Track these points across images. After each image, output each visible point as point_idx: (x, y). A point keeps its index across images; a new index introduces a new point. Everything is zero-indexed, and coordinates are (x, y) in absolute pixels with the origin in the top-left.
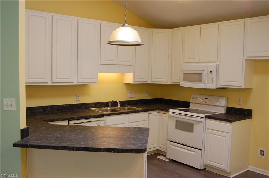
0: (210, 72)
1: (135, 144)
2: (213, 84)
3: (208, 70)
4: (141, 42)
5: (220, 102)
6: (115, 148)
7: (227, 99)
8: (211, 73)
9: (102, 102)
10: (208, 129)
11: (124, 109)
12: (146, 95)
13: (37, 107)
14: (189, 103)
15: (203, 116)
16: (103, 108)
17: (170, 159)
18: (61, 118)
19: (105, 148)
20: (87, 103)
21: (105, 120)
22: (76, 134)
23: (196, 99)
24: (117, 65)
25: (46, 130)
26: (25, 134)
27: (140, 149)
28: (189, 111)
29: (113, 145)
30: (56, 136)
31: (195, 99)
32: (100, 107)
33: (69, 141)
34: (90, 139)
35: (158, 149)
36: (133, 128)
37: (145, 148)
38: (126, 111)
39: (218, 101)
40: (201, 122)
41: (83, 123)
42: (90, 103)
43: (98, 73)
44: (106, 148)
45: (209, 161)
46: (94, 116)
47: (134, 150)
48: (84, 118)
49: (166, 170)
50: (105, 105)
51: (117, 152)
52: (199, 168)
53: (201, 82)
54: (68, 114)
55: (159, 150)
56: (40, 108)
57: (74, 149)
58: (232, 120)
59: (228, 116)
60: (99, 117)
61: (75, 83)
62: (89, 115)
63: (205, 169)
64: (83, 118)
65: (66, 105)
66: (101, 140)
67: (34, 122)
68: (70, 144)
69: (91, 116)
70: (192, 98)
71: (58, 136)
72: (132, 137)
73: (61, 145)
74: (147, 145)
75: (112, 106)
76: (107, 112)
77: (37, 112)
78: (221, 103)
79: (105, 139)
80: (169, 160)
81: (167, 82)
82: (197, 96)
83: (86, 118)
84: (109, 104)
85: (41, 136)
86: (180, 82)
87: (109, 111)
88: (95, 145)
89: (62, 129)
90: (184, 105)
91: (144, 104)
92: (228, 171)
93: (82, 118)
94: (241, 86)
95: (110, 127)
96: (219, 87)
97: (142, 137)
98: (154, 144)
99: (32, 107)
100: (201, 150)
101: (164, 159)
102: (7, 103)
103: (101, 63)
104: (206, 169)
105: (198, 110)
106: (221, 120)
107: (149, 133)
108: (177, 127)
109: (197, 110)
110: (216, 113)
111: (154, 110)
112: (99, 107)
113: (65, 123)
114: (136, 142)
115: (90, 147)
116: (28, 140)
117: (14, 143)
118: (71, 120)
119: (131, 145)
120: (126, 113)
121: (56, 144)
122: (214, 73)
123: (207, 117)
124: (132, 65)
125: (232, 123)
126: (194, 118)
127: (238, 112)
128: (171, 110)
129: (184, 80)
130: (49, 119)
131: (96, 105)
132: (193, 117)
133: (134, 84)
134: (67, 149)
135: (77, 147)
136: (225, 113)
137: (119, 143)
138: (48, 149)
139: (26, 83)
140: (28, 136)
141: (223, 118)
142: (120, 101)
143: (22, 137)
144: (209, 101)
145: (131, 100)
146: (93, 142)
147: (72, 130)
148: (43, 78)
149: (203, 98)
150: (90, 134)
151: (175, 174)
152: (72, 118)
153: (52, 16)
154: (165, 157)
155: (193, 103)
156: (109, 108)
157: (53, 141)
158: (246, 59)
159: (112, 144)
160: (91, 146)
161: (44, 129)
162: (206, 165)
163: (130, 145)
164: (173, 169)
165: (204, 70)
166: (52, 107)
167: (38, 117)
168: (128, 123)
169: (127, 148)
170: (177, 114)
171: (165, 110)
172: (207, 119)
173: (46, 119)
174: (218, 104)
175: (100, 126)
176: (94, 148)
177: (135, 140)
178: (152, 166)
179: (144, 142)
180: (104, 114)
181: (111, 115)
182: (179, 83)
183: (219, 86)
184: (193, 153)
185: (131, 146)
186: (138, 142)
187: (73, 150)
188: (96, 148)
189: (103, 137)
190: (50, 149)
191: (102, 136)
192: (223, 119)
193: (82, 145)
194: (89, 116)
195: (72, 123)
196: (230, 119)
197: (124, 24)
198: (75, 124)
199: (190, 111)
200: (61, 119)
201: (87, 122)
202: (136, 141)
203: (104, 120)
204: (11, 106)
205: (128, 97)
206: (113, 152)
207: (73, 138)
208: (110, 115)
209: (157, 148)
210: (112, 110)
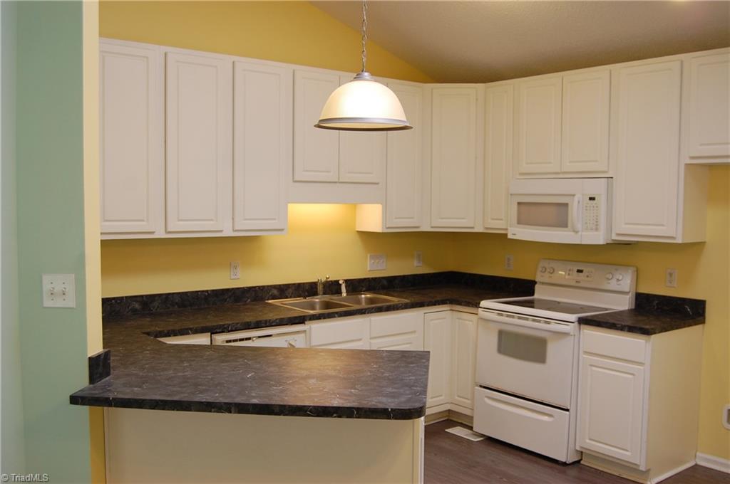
0: (591, 199)
1: (393, 396)
2: (596, 233)
3: (583, 195)
4: (405, 120)
5: (618, 280)
6: (341, 405)
7: (637, 271)
8: (592, 201)
9: (299, 284)
10: (586, 353)
11: (359, 302)
12: (416, 263)
13: (126, 297)
14: (533, 283)
15: (573, 317)
16: (301, 300)
17: (483, 435)
18: (191, 327)
19: (314, 407)
20: (259, 287)
21: (308, 332)
22: (235, 368)
23: (551, 273)
24: (338, 184)
25: (153, 357)
26: (100, 370)
27: (407, 408)
28: (531, 305)
29: (334, 398)
30: (180, 374)
31: (549, 272)
32: (295, 297)
33: (219, 388)
34: (271, 382)
35: (449, 410)
36: (387, 351)
37: (421, 406)
38: (364, 305)
39: (611, 277)
40: (566, 334)
41: (249, 339)
42: (268, 286)
43: (289, 205)
44: (318, 407)
45: (590, 439)
46: (278, 321)
47: (392, 409)
48: (252, 325)
49: (474, 467)
50: (307, 290)
51: (348, 417)
52: (564, 460)
53: (566, 226)
54: (209, 317)
55: (452, 411)
56: (134, 301)
57: (233, 410)
58: (652, 329)
59: (640, 318)
60: (292, 324)
61: (228, 232)
62: (265, 319)
63: (578, 462)
64: (249, 325)
65: (203, 291)
66: (302, 384)
67: (122, 338)
68: (221, 395)
69: (270, 320)
70: (540, 269)
71: (186, 373)
72: (385, 377)
73: (197, 399)
74: (425, 398)
75: (324, 294)
76: (313, 309)
77: (127, 310)
78: (619, 282)
79: (312, 381)
80: (482, 439)
81: (473, 228)
82: (553, 264)
83: (258, 325)
84: (317, 288)
85: (141, 374)
86: (509, 228)
87: (318, 307)
88: (286, 398)
89: (196, 357)
90: (520, 289)
91: (411, 288)
92: (642, 468)
93: (247, 326)
94: (674, 236)
95: (323, 351)
96: (613, 240)
97: (411, 376)
98: (441, 396)
99: (114, 298)
100: (568, 410)
101: (466, 435)
102: (53, 288)
103: (296, 179)
104: (582, 462)
105: (559, 303)
106: (622, 330)
107: (428, 366)
108: (501, 350)
109: (555, 301)
110: (607, 310)
111: (439, 304)
112: (291, 297)
113: (203, 340)
114: (395, 388)
115: (273, 402)
116: (109, 386)
117: (71, 394)
118: (218, 331)
119: (384, 396)
120: (364, 313)
121: (182, 395)
122: (602, 201)
123: (583, 321)
124: (377, 184)
125: (653, 336)
126: (549, 323)
127: (665, 308)
128: (484, 303)
129: (519, 223)
130: (159, 330)
131: (283, 291)
132: (546, 322)
133: (385, 233)
134: (213, 410)
135: (240, 404)
136: (630, 311)
137: (351, 392)
138: (163, 409)
139: (102, 234)
140: (108, 374)
141: (626, 324)
142: (346, 281)
143: (93, 379)
144: (588, 276)
145: (376, 278)
146: (282, 391)
147: (223, 358)
148: (143, 221)
149: (570, 270)
150: (272, 369)
151: (498, 477)
152: (220, 326)
153: (166, 54)
154: (470, 431)
155: (543, 283)
156: (317, 300)
157: (175, 389)
158: (686, 164)
159: (334, 394)
160: (276, 401)
161: (148, 355)
162: (582, 452)
163: (381, 398)
164: (493, 461)
165: (574, 195)
166: (166, 298)
167: (129, 323)
168: (371, 338)
169: (374, 405)
170: (501, 315)
171: (468, 304)
172: (583, 326)
173: (152, 329)
174: (613, 285)
175: (294, 347)
176: (285, 406)
177: (395, 384)
178: (436, 455)
179: (419, 389)
180: (304, 316)
181: (324, 318)
182: (507, 229)
183: (615, 237)
184: (546, 418)
185: (384, 400)
186: (402, 391)
187: (231, 412)
188: (289, 406)
189: (308, 377)
190: (168, 410)
191: (305, 373)
192: (628, 326)
193: (254, 397)
194: (266, 321)
195: (220, 339)
196: (647, 327)
197: (361, 72)
198: (227, 342)
199: (535, 305)
200: (191, 329)
201: (260, 337)
202: (396, 386)
203: (305, 331)
204: (64, 294)
205: (369, 269)
206: (335, 415)
207: (227, 379)
208: (320, 319)
209: (448, 407)
210: (327, 305)
